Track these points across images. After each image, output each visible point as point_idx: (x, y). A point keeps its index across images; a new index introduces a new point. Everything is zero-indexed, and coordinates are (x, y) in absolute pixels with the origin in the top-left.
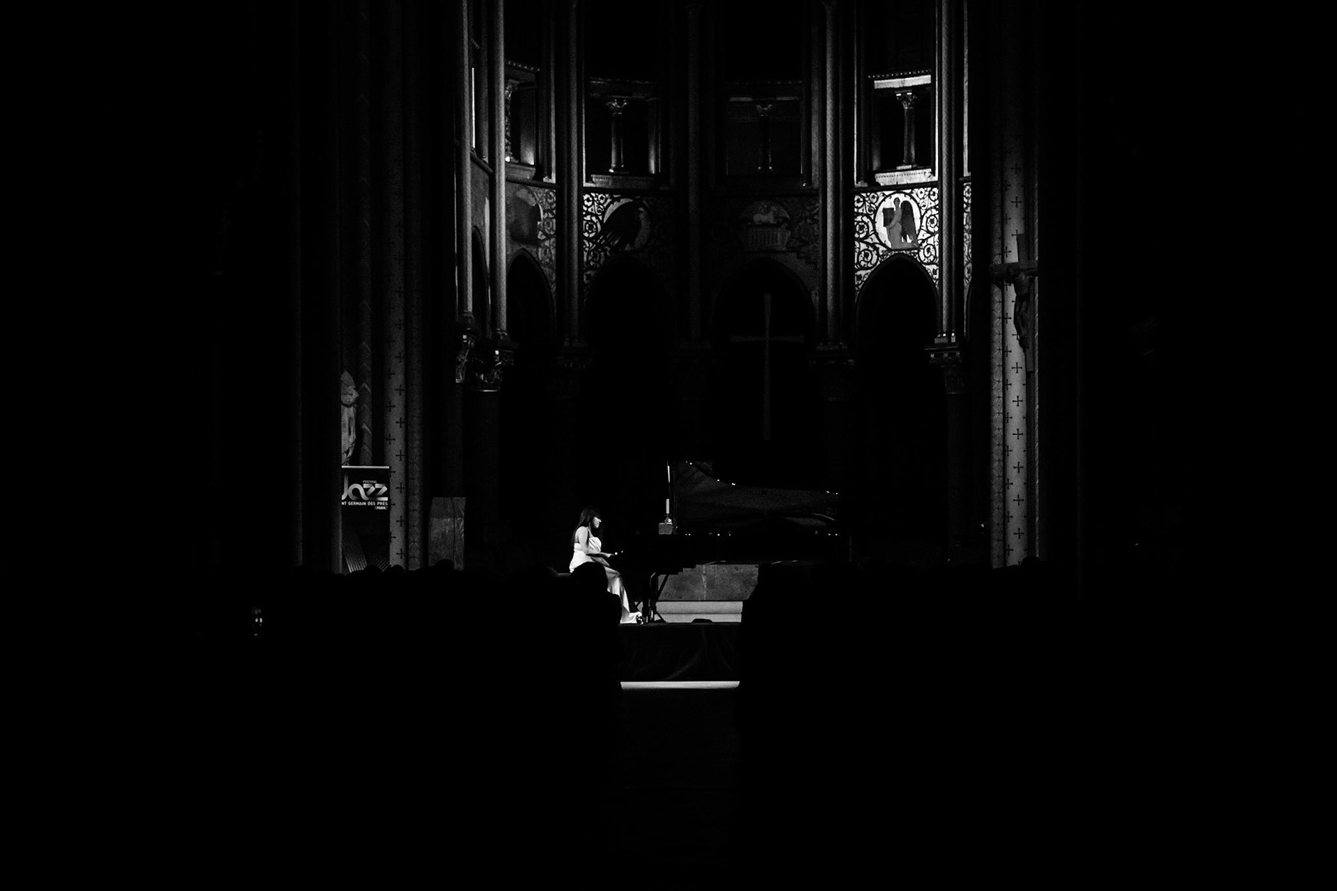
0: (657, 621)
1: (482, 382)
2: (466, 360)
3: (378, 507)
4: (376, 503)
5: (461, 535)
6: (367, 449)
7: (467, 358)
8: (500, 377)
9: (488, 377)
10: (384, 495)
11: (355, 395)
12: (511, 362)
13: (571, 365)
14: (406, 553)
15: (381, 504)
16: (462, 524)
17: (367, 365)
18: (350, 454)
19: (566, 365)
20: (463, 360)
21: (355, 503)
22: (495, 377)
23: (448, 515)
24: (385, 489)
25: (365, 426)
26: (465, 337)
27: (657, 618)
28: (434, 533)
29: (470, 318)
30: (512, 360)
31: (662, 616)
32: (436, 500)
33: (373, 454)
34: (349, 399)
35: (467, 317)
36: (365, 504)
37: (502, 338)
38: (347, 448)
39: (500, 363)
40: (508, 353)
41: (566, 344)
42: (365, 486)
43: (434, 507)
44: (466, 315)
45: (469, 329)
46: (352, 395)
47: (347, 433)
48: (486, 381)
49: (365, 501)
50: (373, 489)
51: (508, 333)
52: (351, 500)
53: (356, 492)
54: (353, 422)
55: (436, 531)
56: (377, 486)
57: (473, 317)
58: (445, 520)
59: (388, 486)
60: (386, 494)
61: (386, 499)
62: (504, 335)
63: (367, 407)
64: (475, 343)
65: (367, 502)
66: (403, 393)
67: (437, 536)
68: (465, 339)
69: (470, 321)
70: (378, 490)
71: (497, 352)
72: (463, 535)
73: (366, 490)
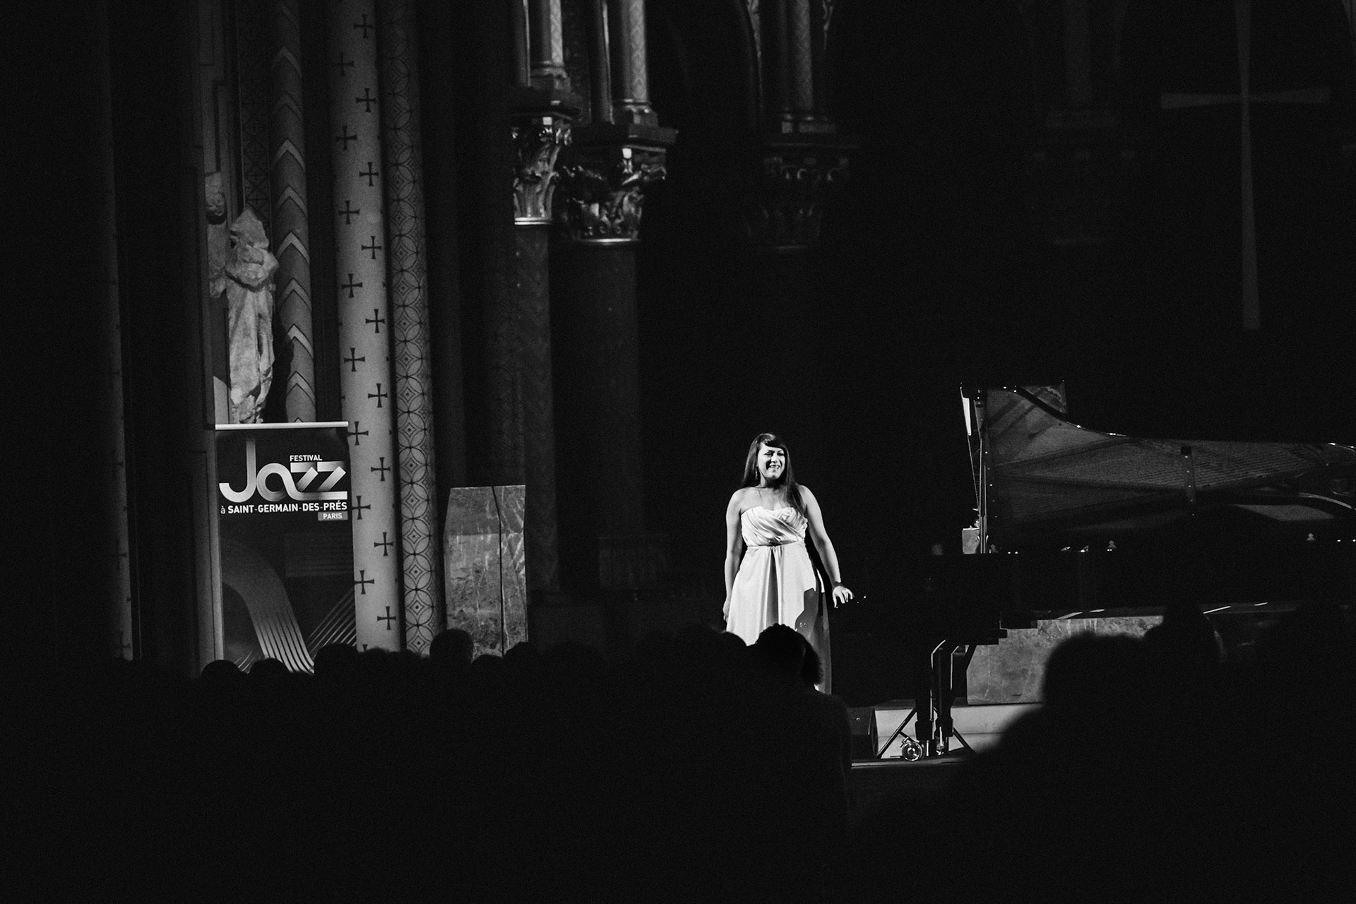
0: (956, 752)
1: (598, 224)
2: (552, 174)
3: (325, 515)
4: (321, 504)
5: (517, 572)
6: (302, 382)
7: (556, 168)
8: (637, 207)
9: (607, 208)
10: (337, 488)
11: (270, 262)
12: (661, 172)
13: (799, 176)
14: (400, 617)
15: (332, 506)
16: (520, 545)
17: (295, 195)
18: (262, 396)
19: (788, 176)
20: (545, 173)
21: (272, 508)
22: (626, 208)
23: (484, 527)
24: (339, 473)
25: (294, 333)
26: (547, 121)
27: (954, 744)
28: (456, 569)
29: (559, 77)
30: (664, 170)
31: (966, 740)
32: (457, 493)
33: (316, 394)
34: (256, 273)
35: (550, 75)
36: (295, 507)
37: (637, 120)
38: (255, 385)
39: (635, 177)
40: (652, 154)
41: (787, 128)
42: (296, 467)
43: (453, 511)
44: (548, 70)
45: (556, 102)
46: (261, 263)
47: (254, 350)
48: (605, 219)
49: (294, 502)
50: (311, 474)
51: (652, 107)
52: (264, 502)
53: (274, 482)
54: (267, 327)
55: (462, 564)
56: (323, 466)
57: (564, 75)
58: (482, 538)
59: (347, 468)
60: (344, 484)
61: (343, 495)
62: (641, 113)
63: (299, 291)
64: (572, 135)
65: (300, 503)
66: (380, 254)
67: (463, 575)
68: (548, 127)
69: (557, 84)
70: (323, 476)
71: (627, 153)
72: (523, 572)
73: (297, 477)
